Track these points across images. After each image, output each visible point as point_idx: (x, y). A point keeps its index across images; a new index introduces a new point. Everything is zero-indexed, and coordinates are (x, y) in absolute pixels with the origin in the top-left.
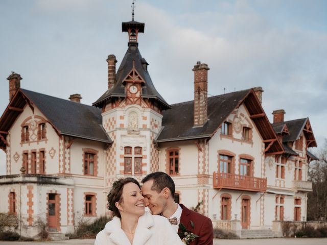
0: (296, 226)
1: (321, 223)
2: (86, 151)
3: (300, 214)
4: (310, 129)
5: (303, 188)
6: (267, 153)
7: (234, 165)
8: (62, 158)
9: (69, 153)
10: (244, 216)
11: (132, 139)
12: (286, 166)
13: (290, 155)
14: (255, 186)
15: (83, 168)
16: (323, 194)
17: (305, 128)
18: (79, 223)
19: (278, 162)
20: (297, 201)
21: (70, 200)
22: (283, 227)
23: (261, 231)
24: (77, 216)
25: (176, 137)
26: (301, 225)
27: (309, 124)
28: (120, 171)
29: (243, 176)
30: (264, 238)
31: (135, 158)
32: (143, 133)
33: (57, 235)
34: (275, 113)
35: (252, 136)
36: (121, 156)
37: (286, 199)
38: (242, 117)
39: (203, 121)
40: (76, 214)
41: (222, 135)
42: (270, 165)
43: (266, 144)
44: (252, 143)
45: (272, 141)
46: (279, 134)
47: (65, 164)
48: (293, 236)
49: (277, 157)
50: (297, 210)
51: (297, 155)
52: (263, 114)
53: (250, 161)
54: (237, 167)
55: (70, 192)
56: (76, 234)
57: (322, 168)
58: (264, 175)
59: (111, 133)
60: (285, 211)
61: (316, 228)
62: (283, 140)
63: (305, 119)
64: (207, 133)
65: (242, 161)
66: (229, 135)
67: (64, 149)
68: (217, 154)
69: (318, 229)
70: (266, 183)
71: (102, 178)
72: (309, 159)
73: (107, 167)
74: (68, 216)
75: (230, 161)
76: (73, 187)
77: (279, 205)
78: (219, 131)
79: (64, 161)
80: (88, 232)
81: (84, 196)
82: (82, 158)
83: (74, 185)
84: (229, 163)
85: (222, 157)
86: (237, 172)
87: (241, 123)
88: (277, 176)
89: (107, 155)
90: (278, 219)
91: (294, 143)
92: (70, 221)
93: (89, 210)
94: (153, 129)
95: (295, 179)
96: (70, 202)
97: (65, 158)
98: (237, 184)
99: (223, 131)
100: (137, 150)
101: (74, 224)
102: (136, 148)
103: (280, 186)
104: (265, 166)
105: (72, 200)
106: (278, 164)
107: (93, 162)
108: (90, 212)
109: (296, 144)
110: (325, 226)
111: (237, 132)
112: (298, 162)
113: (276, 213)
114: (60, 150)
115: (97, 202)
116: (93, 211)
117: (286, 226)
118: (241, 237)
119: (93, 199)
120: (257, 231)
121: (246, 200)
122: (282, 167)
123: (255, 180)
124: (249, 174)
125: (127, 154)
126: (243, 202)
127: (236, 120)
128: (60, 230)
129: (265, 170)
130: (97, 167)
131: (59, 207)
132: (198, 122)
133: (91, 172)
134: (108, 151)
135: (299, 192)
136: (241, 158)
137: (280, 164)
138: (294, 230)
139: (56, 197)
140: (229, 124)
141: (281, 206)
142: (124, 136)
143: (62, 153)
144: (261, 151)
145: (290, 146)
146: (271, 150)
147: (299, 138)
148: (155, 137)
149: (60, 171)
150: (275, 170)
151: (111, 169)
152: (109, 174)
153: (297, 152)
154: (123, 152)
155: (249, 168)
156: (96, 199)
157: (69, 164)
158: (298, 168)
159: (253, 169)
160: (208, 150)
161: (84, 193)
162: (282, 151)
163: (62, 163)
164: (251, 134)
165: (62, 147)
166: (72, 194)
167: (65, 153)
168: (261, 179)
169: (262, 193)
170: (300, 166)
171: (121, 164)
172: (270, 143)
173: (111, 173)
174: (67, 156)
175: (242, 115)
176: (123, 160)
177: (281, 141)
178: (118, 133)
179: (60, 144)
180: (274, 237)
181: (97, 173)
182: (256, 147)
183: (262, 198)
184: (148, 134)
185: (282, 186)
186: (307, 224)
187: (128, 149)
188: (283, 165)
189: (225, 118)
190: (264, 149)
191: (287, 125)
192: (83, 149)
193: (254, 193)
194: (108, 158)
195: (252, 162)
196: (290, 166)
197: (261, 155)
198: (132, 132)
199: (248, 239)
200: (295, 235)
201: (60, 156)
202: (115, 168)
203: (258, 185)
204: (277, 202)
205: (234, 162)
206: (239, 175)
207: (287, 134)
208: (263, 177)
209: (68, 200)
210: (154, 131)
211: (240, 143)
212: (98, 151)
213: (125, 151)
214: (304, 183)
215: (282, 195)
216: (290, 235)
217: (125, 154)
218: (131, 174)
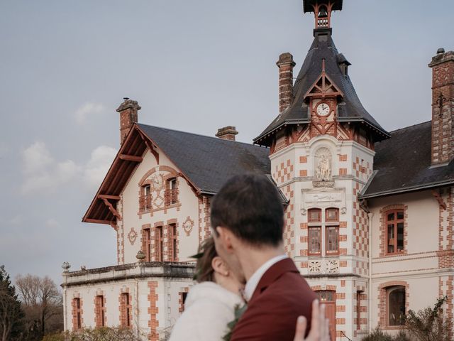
8: (203, 234)
11: (321, 195)
25: (399, 186)
28: (301, 251)
31: (326, 227)
32: (339, 183)
36: (302, 226)
39: (449, 155)
59: (286, 188)
67: (206, 219)
94: (358, 176)
97: (208, 233)
100: (331, 214)
102: (326, 209)
114: (200, 220)
125: (314, 221)
132: (439, 157)
142: (308, 190)
143: (203, 225)
148: (361, 189)
154: (305, 219)
165: (203, 215)
171: (302, 239)
176: (305, 233)
178: (297, 187)
179: (200, 210)
184: (349, 185)
187: (314, 213)
198: (321, 184)
201: (200, 230)
202: (293, 246)
210: (360, 179)
213: (310, 216)
217: (309, 221)
218: (321, 254)
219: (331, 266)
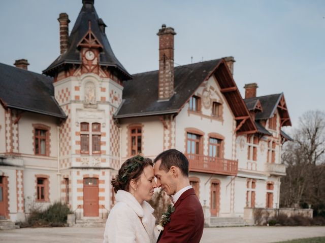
0: (268, 214)
1: (295, 210)
2: (37, 126)
3: (273, 200)
4: (285, 106)
5: (277, 172)
6: (239, 132)
7: (203, 145)
8: (9, 135)
9: (17, 129)
10: (213, 202)
11: (89, 114)
12: (258, 146)
13: (263, 135)
14: (225, 169)
15: (33, 147)
16: (296, 179)
17: (280, 104)
18: (30, 210)
19: (250, 142)
20: (270, 186)
21: (20, 183)
22: (255, 214)
23: (232, 218)
24: (28, 202)
25: (139, 111)
26: (274, 213)
27: (284, 100)
28: (76, 151)
29: (212, 158)
30: (235, 226)
31: (93, 135)
32: (101, 107)
33: (6, 223)
34: (246, 87)
35: (222, 113)
36: (77, 133)
37: (257, 184)
38: (211, 90)
39: (170, 94)
40: (27, 199)
41: (190, 111)
42: (242, 146)
43: (238, 122)
44: (222, 121)
45: (244, 118)
46: (251, 111)
47: (12, 141)
48: (265, 225)
49: (249, 136)
50: (269, 195)
51: (270, 135)
52: (234, 88)
53: (220, 140)
54: (206, 148)
55: (20, 174)
56: (27, 223)
57: (295, 150)
58: (235, 156)
59: (65, 107)
60: (256, 197)
61: (289, 215)
62: (256, 117)
63: (279, 95)
64: (173, 108)
65: (212, 141)
66: (198, 110)
67: (11, 125)
68: (184, 132)
69: (291, 217)
70: (237, 166)
71: (55, 159)
72: (282, 139)
73: (61, 146)
74: (18, 202)
75: (198, 141)
76: (22, 169)
77: (251, 189)
78: (187, 106)
79: (11, 138)
80: (40, 220)
81: (35, 179)
82: (32, 135)
83: (24, 166)
84: (197, 143)
85: (190, 136)
86: (206, 153)
87: (211, 97)
88: (249, 158)
89: (61, 131)
90: (250, 206)
91: (268, 121)
92: (20, 208)
93: (41, 195)
94: (112, 102)
95: (268, 161)
96: (20, 186)
97: (12, 135)
98: (205, 166)
99: (191, 106)
100: (95, 127)
101: (24, 211)
102: (93, 124)
103: (252, 170)
104: (236, 146)
105: (22, 184)
106: (250, 144)
107: (44, 140)
108: (43, 197)
109: (269, 123)
110: (299, 213)
111: (207, 108)
112: (271, 143)
113: (247, 198)
114: (6, 125)
115: (50, 185)
116: (46, 196)
117: (258, 213)
118: (210, 225)
119: (45, 182)
120: (227, 219)
121: (215, 184)
122: (254, 147)
123: (226, 162)
124: (218, 154)
125: (85, 130)
126: (212, 187)
127: (206, 94)
128: (9, 218)
129: (235, 151)
130: (49, 146)
131: (7, 191)
132: (163, 95)
133: (43, 151)
134: (61, 128)
135: (271, 175)
136: (210, 138)
137: (252, 145)
138: (267, 218)
139: (4, 180)
140: (198, 98)
141: (253, 192)
142: (80, 110)
143: (9, 128)
144: (232, 130)
145: (263, 125)
146: (243, 129)
147: (273, 116)
148: (115, 112)
149: (7, 150)
150: (247, 151)
151: (66, 148)
152: (64, 154)
153: (271, 131)
154: (78, 129)
155: (219, 149)
156: (49, 182)
157: (18, 142)
158: (271, 149)
159: (223, 150)
160: (175, 127)
161: (36, 176)
162: (254, 129)
163: (9, 141)
164: (222, 110)
165: (8, 122)
166: (22, 177)
167: (12, 129)
168: (232, 161)
169: (233, 177)
170: (274, 147)
171: (77, 143)
172: (242, 120)
173: (66, 152)
174: (15, 132)
175: (212, 88)
176: (79, 138)
177: (253, 119)
178: (73, 107)
179: (6, 118)
180: (246, 226)
181: (50, 152)
182: (226, 125)
183: (233, 181)
184: (107, 108)
185: (254, 169)
186: (280, 211)
187: (84, 126)
188: (255, 145)
189: (193, 91)
190: (235, 127)
191: (260, 101)
192: (33, 125)
193: (224, 176)
194: (61, 135)
195: (222, 142)
196: (262, 147)
197: (231, 134)
198: (89, 106)
199: (218, 227)
200: (267, 223)
201: (6, 132)
202: (70, 147)
203: (228, 168)
204: (248, 187)
205: (203, 142)
206: (208, 157)
207: (260, 111)
208: (234, 159)
209: (17, 183)
210: (114, 104)
211: (209, 120)
212: (50, 128)
213: (82, 127)
214: (277, 166)
215: (254, 179)
216: (262, 223)
217: (81, 130)
218: (89, 154)
219: (95, 162)
